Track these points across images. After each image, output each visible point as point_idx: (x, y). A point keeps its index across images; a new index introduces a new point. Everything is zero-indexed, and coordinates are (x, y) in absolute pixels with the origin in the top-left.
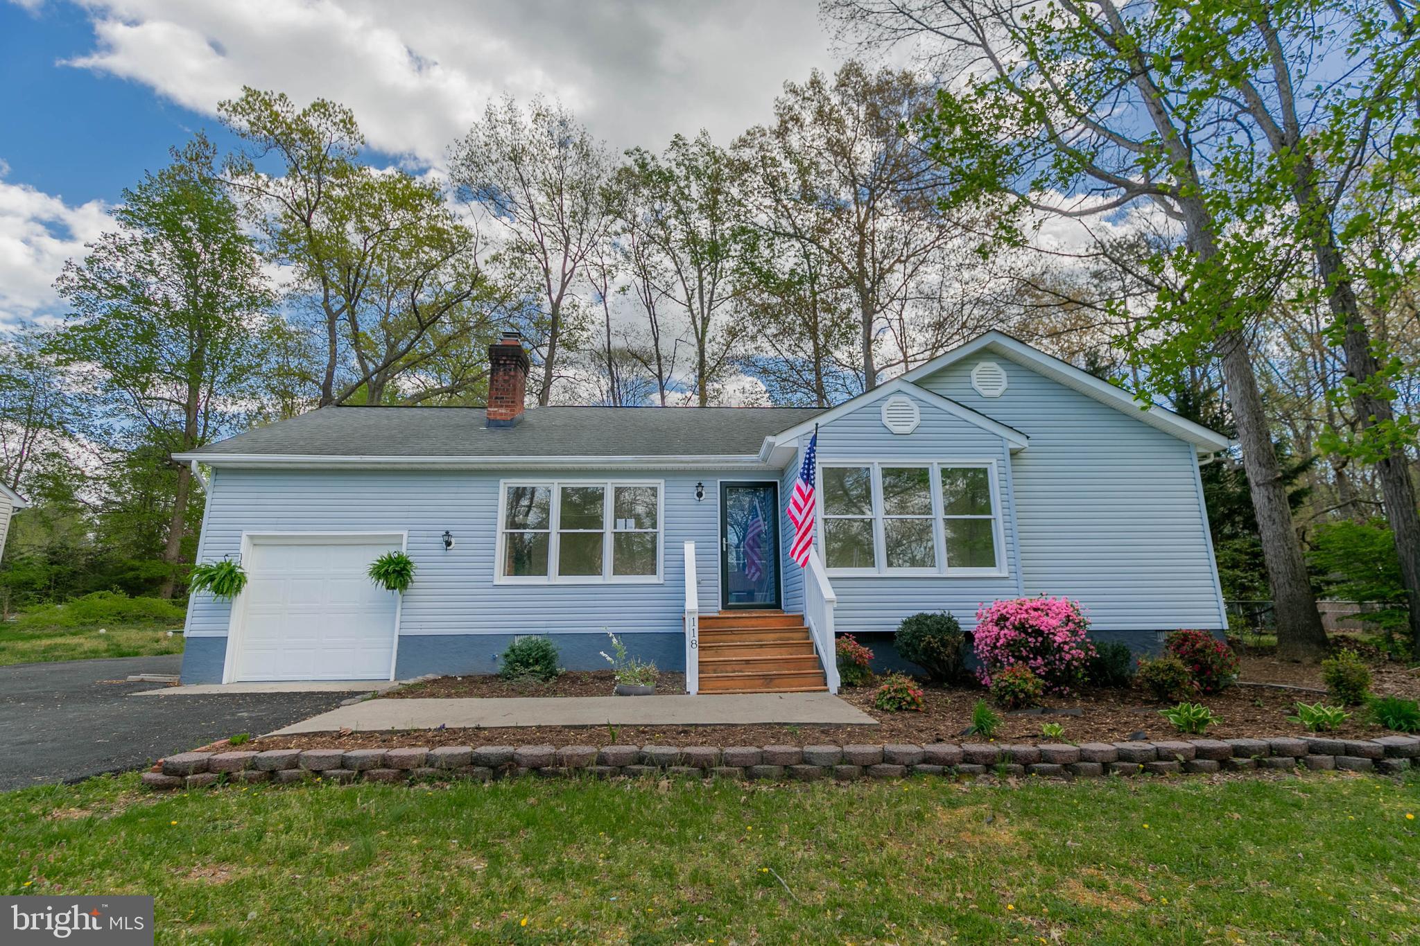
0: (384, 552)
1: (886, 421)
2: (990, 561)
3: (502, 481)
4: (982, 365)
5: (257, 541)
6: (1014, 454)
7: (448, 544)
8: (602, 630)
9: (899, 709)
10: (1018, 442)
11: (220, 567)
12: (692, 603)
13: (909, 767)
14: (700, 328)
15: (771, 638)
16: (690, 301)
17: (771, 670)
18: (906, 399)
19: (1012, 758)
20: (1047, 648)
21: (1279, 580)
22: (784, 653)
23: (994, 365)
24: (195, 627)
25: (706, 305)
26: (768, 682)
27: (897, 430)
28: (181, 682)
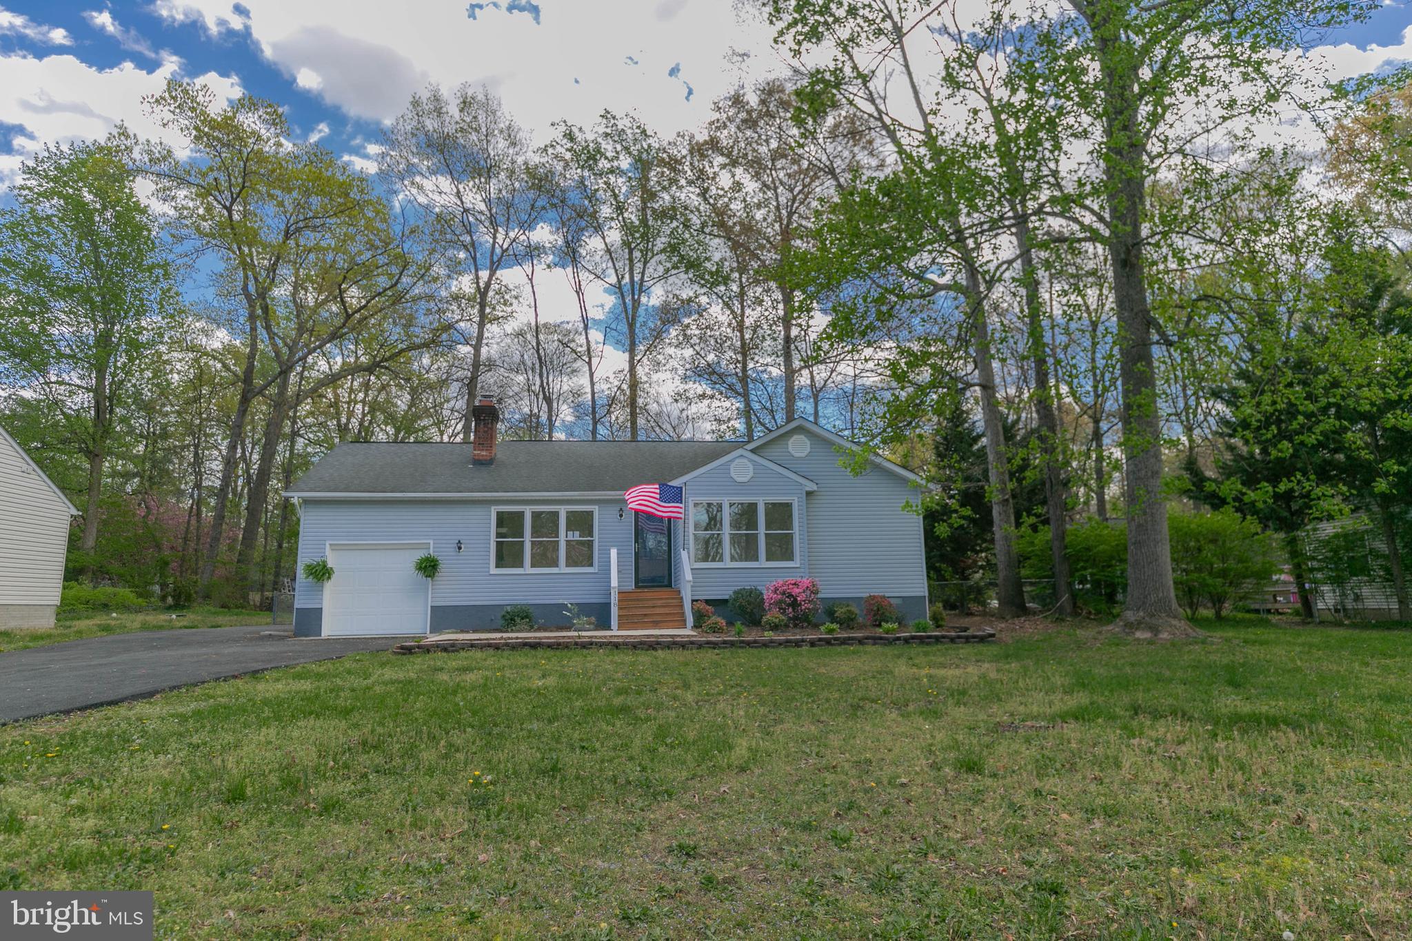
0: (421, 554)
1: (733, 474)
2: (790, 557)
3: (493, 508)
4: (795, 437)
5: (333, 547)
6: (809, 494)
7: (460, 548)
8: (561, 601)
9: (713, 632)
10: (811, 487)
11: (318, 564)
12: (614, 582)
13: (700, 646)
14: (630, 312)
15: (659, 603)
16: (619, 281)
17: (658, 618)
18: (745, 461)
19: (742, 642)
20: (795, 604)
21: (1001, 566)
22: (666, 610)
23: (802, 437)
24: (301, 601)
25: (637, 287)
26: (656, 624)
27: (739, 480)
28: (296, 635)
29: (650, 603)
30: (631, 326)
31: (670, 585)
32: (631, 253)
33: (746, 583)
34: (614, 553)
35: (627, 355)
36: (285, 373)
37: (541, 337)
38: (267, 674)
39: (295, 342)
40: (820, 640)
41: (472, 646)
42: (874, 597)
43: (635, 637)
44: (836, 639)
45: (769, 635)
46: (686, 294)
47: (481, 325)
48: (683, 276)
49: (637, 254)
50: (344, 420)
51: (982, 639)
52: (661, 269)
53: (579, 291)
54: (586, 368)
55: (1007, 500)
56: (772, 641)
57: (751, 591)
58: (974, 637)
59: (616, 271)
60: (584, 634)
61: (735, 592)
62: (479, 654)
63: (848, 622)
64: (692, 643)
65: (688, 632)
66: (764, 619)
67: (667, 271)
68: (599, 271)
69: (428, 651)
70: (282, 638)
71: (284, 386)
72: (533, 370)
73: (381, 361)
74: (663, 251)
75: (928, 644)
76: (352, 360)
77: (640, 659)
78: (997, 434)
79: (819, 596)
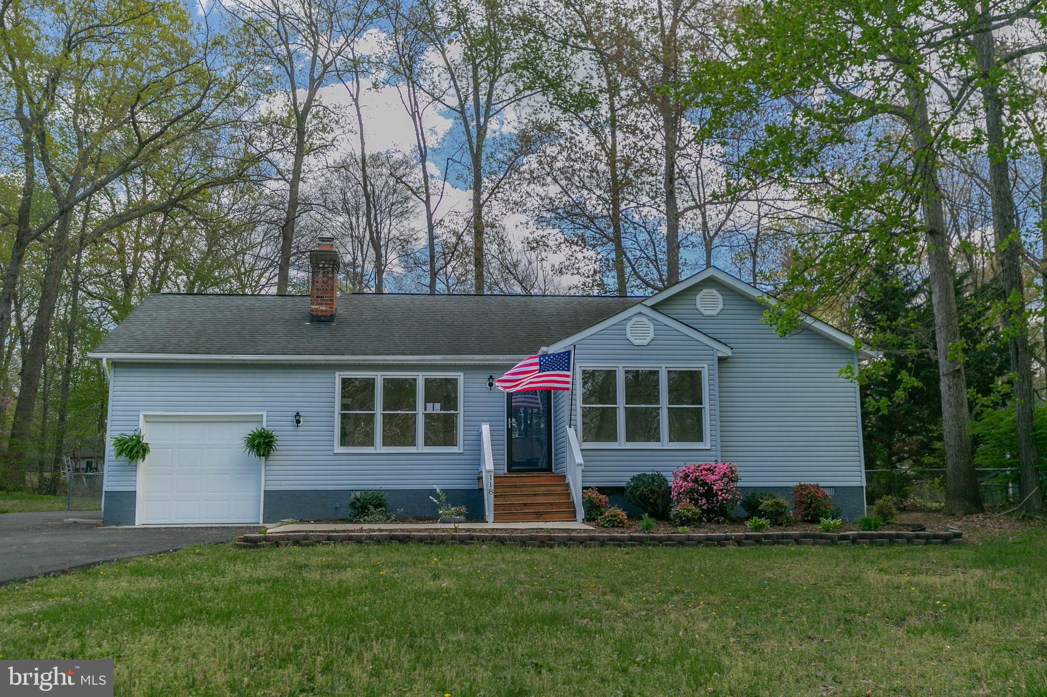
0: (252, 428)
1: (629, 336)
2: (700, 438)
3: (337, 374)
4: (705, 291)
5: (148, 419)
6: (721, 360)
7: (298, 422)
9: (613, 526)
10: (725, 352)
11: (131, 439)
12: (489, 464)
13: (602, 543)
14: (474, 140)
15: (542, 490)
16: (462, 105)
17: (541, 509)
18: (644, 319)
19: (654, 539)
20: (709, 493)
21: (950, 452)
22: (550, 499)
23: (714, 291)
24: (110, 483)
25: (482, 111)
26: (538, 516)
27: (637, 342)
28: (105, 523)
29: (529, 491)
30: (476, 158)
31: (549, 469)
32: (475, 68)
33: (648, 467)
34: (485, 429)
35: (470, 193)
36: (65, 213)
37: (369, 171)
38: (102, 570)
39: (77, 175)
40: (748, 537)
41: (329, 539)
42: (805, 487)
43: (522, 530)
44: (766, 537)
45: (684, 531)
46: (545, 117)
47: (299, 157)
48: (539, 97)
49: (482, 72)
50: (129, 271)
51: (947, 540)
52: (511, 89)
53: (415, 115)
54: (423, 206)
55: (959, 371)
56: (689, 539)
57: (653, 477)
58: (936, 537)
59: (458, 90)
60: (462, 526)
61: (633, 479)
62: (340, 549)
63: (777, 516)
64: (592, 539)
65: (579, 525)
66: (674, 511)
67: (518, 91)
68: (437, 93)
69: (278, 544)
70: (90, 527)
71: (64, 229)
72: (357, 209)
73: (178, 199)
74: (515, 67)
75: (882, 544)
76: (139, 197)
77: (536, 556)
78: (947, 291)
79: (739, 484)
